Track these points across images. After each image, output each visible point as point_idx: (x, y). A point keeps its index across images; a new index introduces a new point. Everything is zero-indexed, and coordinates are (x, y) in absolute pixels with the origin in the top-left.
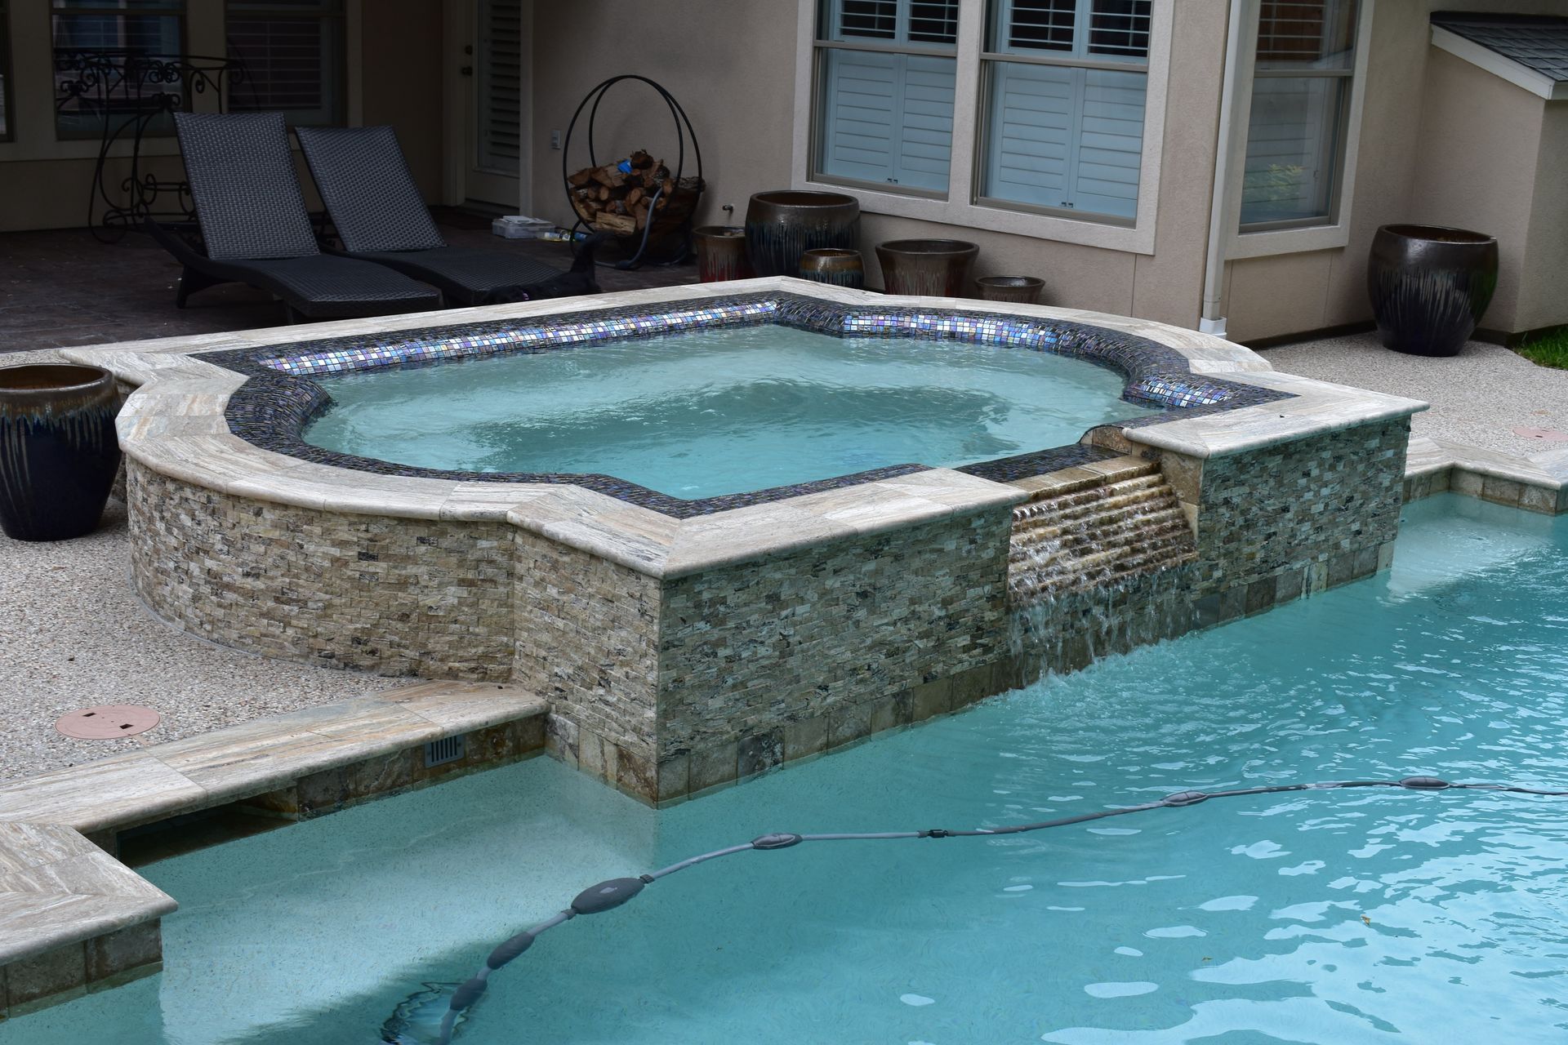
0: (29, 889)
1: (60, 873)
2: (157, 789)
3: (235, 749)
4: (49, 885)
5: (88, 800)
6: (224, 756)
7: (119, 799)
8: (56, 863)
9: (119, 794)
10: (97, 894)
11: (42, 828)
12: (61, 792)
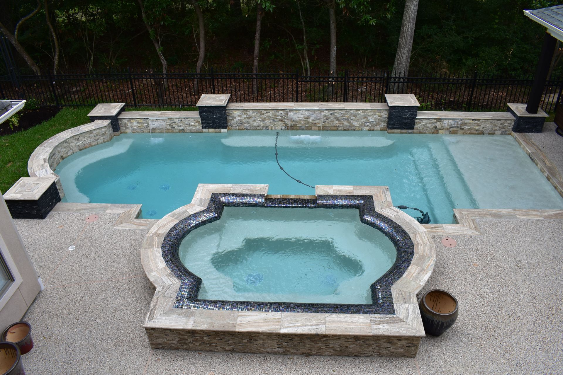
0: (467, 216)
1: (463, 217)
2: (448, 226)
3: (435, 230)
4: (465, 216)
5: (457, 228)
6: (437, 229)
7: (453, 226)
8: (464, 219)
9: (453, 227)
10: (461, 212)
11: (464, 225)
12: (460, 230)
